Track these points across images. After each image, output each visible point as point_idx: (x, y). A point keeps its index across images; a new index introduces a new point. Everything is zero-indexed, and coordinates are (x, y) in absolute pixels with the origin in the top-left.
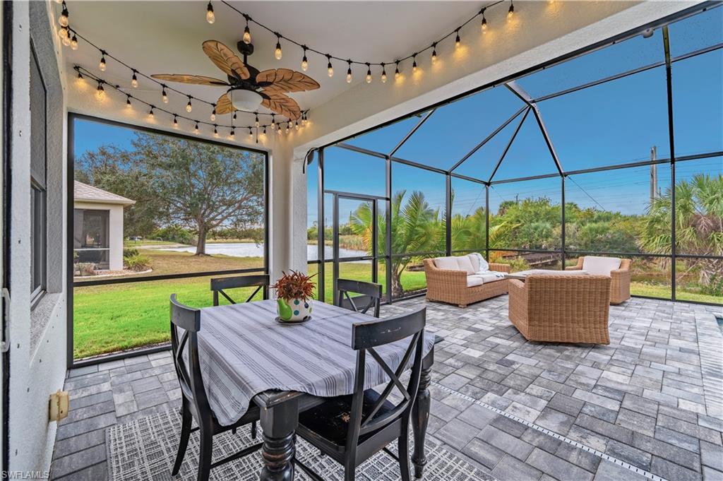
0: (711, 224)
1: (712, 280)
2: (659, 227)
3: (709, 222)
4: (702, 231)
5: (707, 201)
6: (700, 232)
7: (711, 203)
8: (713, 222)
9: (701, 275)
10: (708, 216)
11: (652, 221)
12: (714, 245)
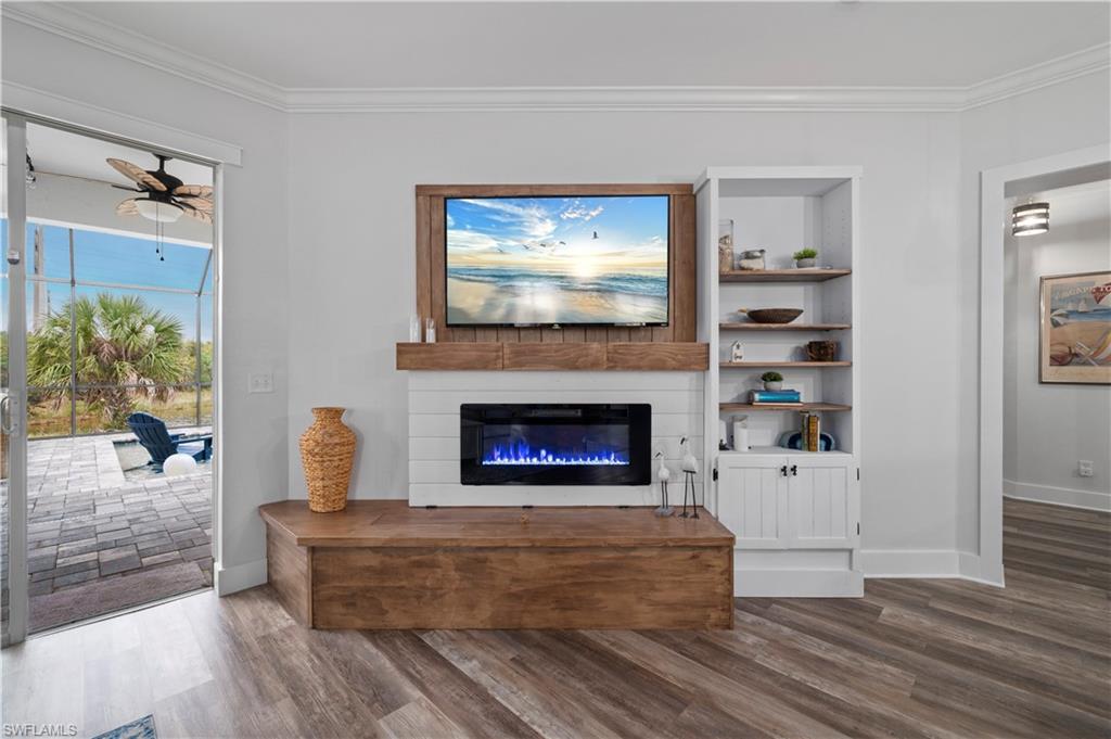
0: (114, 352)
1: (115, 416)
2: (53, 354)
3: (112, 349)
4: (105, 360)
5: (111, 325)
6: (102, 361)
7: (115, 327)
8: (116, 350)
9: (104, 412)
10: (110, 342)
11: (43, 346)
12: (117, 375)
